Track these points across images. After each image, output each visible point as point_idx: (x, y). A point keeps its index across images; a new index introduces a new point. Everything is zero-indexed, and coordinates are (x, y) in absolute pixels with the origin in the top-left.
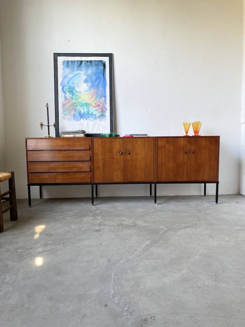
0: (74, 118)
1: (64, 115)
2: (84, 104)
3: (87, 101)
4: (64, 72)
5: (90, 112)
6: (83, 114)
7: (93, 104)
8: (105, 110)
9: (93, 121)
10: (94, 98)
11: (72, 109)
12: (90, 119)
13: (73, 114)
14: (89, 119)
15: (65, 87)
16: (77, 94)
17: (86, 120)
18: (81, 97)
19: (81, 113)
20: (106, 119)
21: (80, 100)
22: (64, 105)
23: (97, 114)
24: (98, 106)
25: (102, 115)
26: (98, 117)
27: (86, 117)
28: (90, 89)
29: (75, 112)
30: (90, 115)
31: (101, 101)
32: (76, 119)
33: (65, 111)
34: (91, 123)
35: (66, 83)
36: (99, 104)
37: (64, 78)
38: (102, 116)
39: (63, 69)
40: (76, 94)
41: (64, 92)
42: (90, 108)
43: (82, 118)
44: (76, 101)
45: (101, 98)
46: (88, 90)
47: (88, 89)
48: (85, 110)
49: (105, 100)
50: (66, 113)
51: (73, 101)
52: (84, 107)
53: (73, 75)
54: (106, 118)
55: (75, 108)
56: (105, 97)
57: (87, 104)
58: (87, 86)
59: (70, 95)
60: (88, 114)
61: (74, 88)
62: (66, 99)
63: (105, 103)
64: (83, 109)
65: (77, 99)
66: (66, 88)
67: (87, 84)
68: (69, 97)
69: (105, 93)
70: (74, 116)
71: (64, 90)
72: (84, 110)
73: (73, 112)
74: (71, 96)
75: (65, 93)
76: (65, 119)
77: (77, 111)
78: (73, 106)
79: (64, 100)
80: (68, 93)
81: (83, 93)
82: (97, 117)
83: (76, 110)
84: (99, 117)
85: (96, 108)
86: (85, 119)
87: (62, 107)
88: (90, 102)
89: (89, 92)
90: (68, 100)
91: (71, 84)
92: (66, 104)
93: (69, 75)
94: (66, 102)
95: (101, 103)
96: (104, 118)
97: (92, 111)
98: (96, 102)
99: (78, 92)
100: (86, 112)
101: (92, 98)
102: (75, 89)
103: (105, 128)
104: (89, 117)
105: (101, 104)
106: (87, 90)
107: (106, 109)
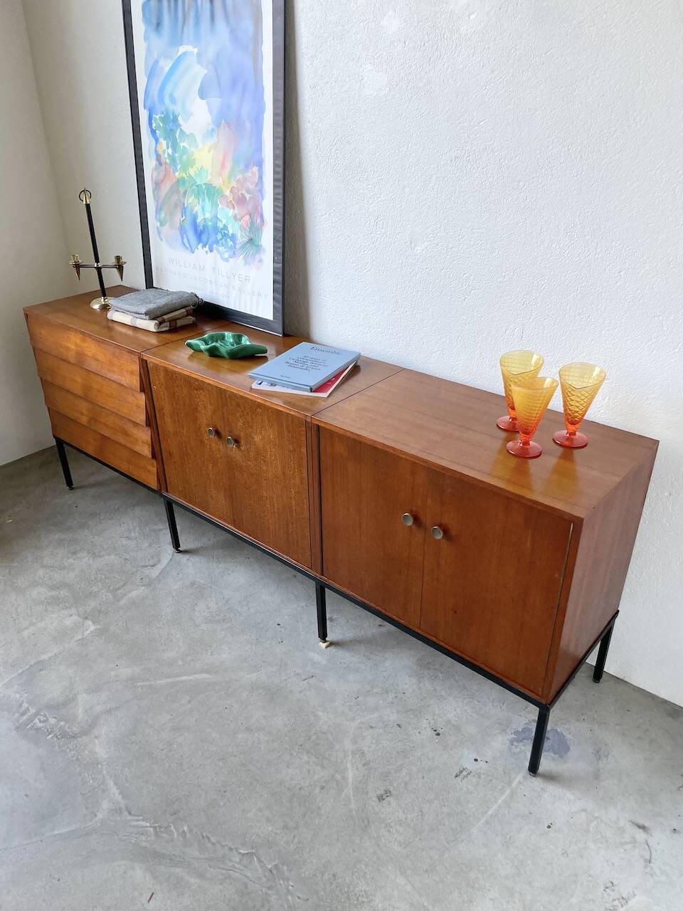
0: (182, 238)
1: (158, 224)
2: (204, 187)
3: (209, 177)
4: (149, 50)
5: (220, 225)
6: (202, 228)
7: (227, 193)
8: (259, 220)
9: (226, 260)
10: (229, 165)
11: (176, 206)
12: (220, 248)
13: (178, 225)
14: (218, 251)
15: (154, 116)
16: (185, 144)
17: (211, 252)
18: (194, 159)
19: (198, 221)
20: (260, 261)
21: (192, 171)
22: (157, 185)
23: (239, 235)
24: (241, 201)
25: (251, 240)
26: (240, 245)
27: (208, 243)
28: (218, 127)
29: (184, 217)
30: (219, 236)
31: (248, 184)
32: (188, 246)
33: (161, 209)
34: (223, 266)
35: (156, 98)
36: (242, 194)
37: (151, 75)
38: (253, 242)
39: (146, 38)
40: (182, 145)
41: (153, 132)
42: (220, 206)
43: (201, 245)
44: (184, 175)
45: (247, 166)
46: (213, 130)
47: (212, 126)
48: (208, 215)
49: (261, 178)
50: (163, 215)
51: (177, 174)
52: (204, 200)
53: (170, 63)
54: (263, 257)
55: (182, 199)
56: (260, 164)
57: (210, 192)
58: (210, 111)
59: (168, 148)
60: (216, 229)
61: (175, 120)
62: (160, 164)
63: (261, 191)
64: (203, 208)
65: (185, 169)
66: (157, 117)
67: (207, 103)
68: (166, 156)
69: (259, 148)
70: (182, 230)
71: (154, 125)
72: (204, 211)
73: (178, 218)
74: (170, 151)
75: (157, 140)
76: (161, 240)
77: (188, 213)
78: (178, 192)
79: (156, 168)
80: (163, 141)
81: (199, 139)
82: (238, 247)
83: (184, 210)
84: (244, 246)
85: (236, 211)
86: (207, 246)
87: (154, 191)
88: (218, 182)
89: (215, 139)
90: (164, 166)
91: (167, 101)
92: (162, 181)
93: (161, 63)
94: (161, 176)
95: (248, 192)
96: (258, 256)
97: (224, 222)
98: (234, 184)
99: (187, 135)
100: (210, 224)
101: (223, 166)
102: (179, 125)
103: (259, 294)
104: (217, 242)
105: (248, 196)
106: (210, 129)
107: (262, 217)
